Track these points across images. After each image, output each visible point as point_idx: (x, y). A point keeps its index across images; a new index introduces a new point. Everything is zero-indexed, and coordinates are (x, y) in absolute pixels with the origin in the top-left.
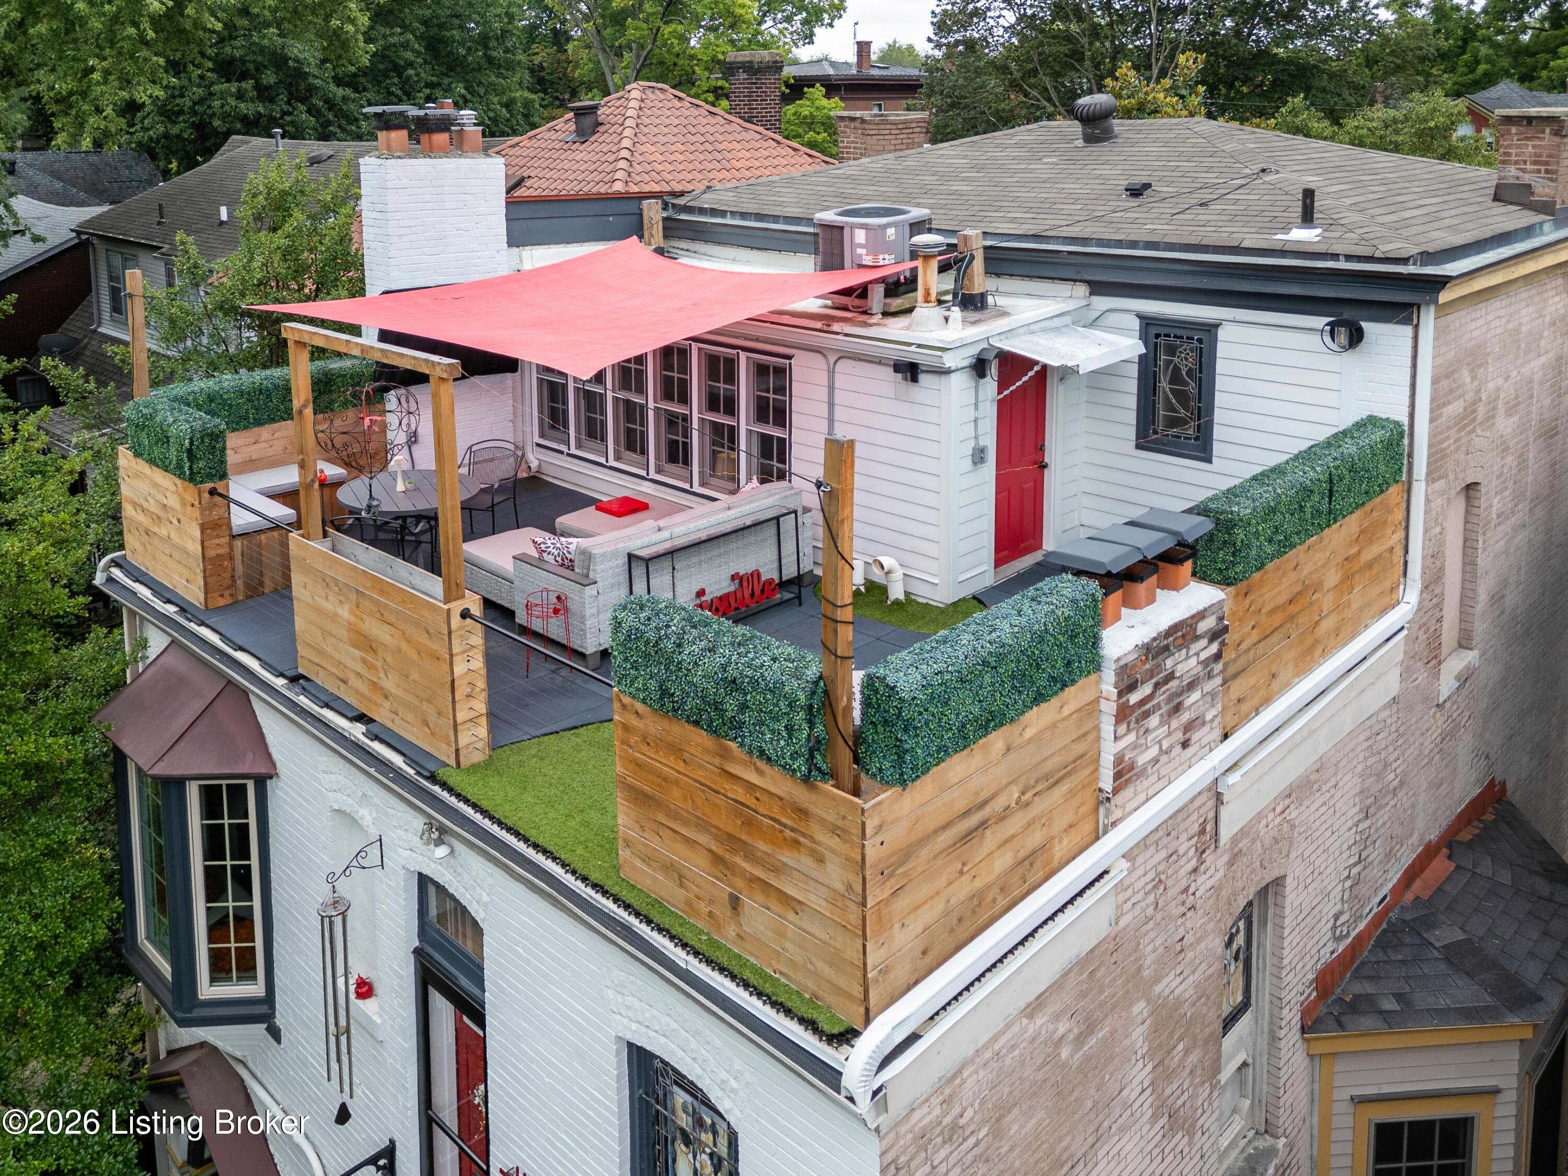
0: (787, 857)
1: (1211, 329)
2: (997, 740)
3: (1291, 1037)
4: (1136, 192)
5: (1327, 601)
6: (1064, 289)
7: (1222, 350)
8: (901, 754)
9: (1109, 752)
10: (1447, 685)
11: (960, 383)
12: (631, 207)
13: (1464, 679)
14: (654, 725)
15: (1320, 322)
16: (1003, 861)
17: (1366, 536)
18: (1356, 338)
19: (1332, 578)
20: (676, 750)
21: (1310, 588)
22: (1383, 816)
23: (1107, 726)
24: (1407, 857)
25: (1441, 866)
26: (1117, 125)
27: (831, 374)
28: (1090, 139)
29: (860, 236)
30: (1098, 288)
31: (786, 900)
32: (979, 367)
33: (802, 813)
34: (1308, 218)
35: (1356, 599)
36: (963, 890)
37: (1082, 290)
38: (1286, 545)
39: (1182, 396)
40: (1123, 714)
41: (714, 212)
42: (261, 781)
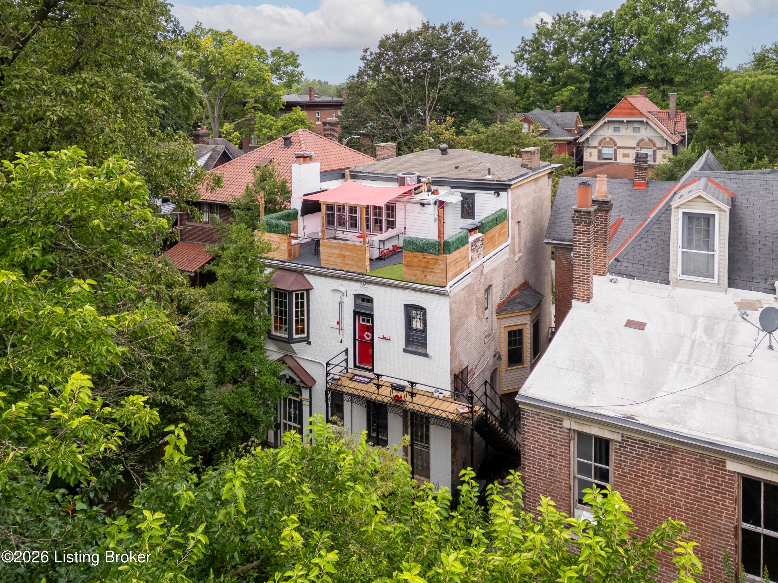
0: (434, 266)
1: (474, 194)
2: (458, 250)
3: (494, 314)
4: (457, 168)
5: (497, 239)
6: (446, 188)
7: (476, 198)
8: (449, 250)
9: (470, 255)
10: (517, 258)
11: (432, 206)
12: (340, 172)
13: (520, 258)
14: (410, 254)
15: (493, 192)
16: (459, 268)
17: (502, 228)
18: (498, 195)
19: (497, 235)
20: (415, 257)
21: (493, 237)
22: (507, 280)
23: (470, 252)
24: (512, 290)
25: (517, 292)
26: (449, 150)
27: (405, 206)
28: (443, 154)
29: (408, 179)
30: (452, 187)
31: (434, 273)
32: (435, 203)
33: (437, 259)
34: (489, 173)
35: (501, 239)
36: (455, 271)
37: (449, 188)
38: (490, 228)
39: (469, 207)
40: (472, 250)
41: (361, 172)
42: (308, 291)
